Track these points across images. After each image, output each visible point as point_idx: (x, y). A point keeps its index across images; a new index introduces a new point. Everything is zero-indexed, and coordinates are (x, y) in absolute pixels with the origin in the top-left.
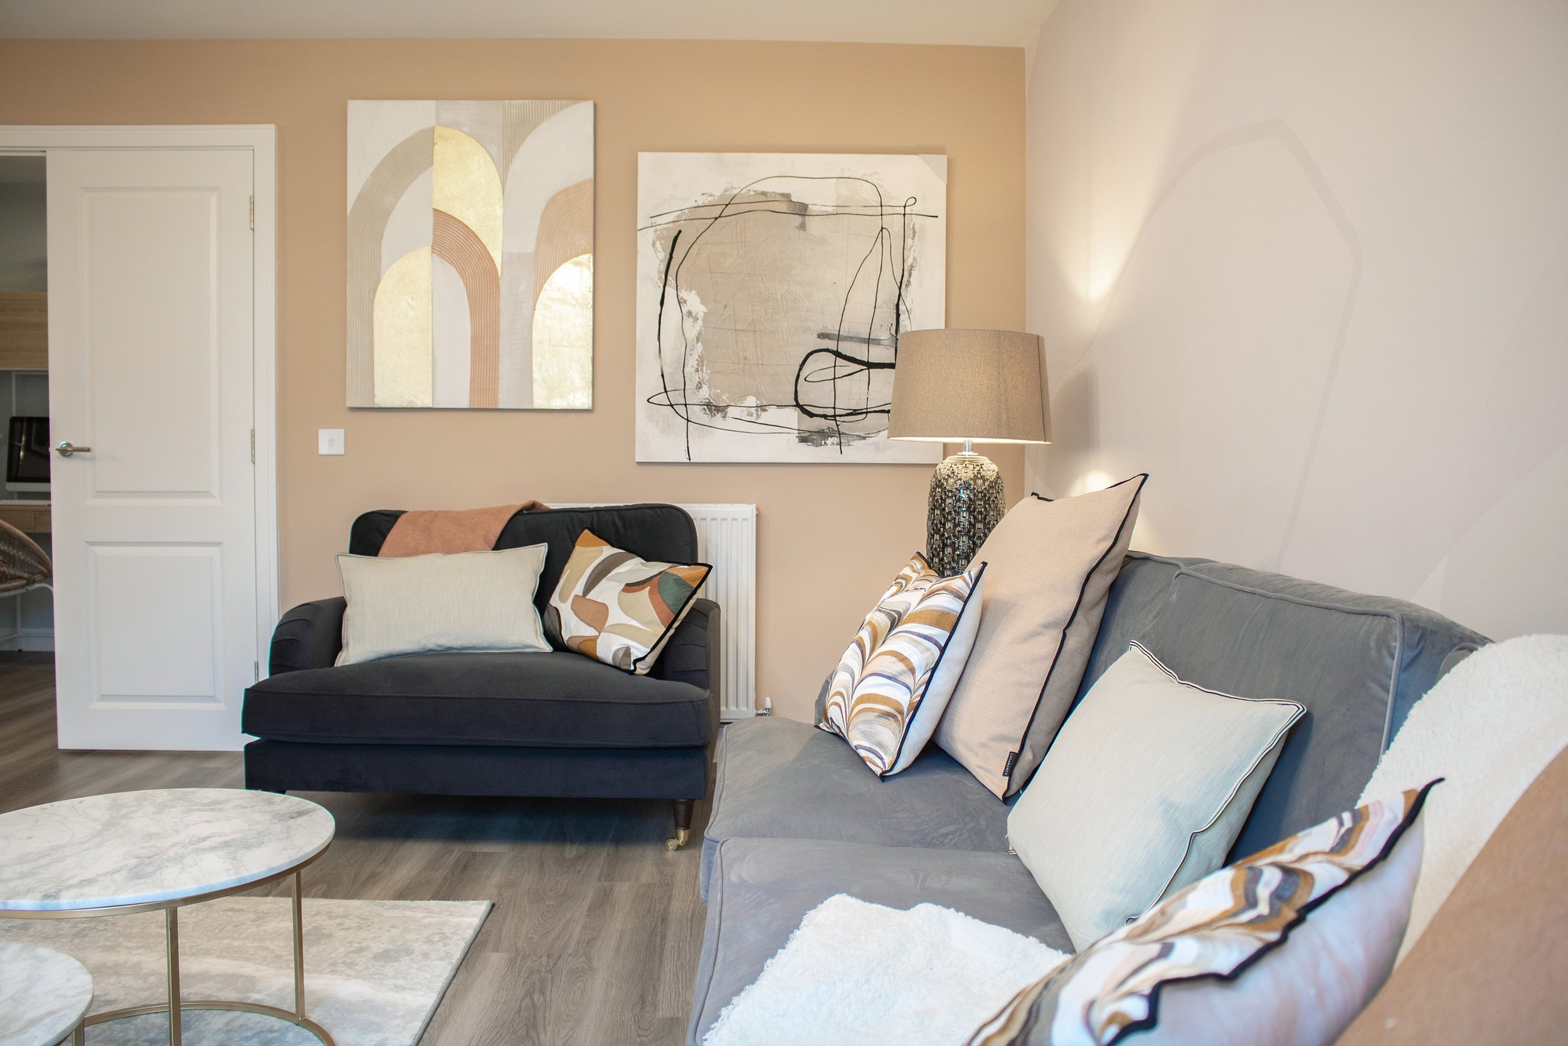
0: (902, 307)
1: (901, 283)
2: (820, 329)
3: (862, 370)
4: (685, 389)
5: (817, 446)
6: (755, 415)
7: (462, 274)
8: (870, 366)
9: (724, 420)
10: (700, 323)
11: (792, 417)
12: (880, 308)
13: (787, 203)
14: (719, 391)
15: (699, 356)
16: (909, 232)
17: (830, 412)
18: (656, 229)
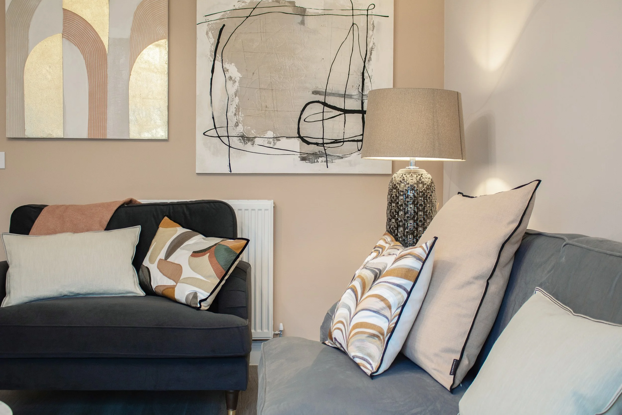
0: (366, 75)
1: (365, 59)
2: (313, 88)
3: (340, 114)
4: (227, 127)
5: (312, 163)
6: (272, 143)
7: (83, 52)
8: (346, 112)
9: (253, 146)
10: (237, 84)
11: (296, 144)
12: (351, 75)
13: (293, 8)
14: (249, 128)
15: (237, 105)
16: (370, 26)
17: (320, 141)
18: (209, 24)
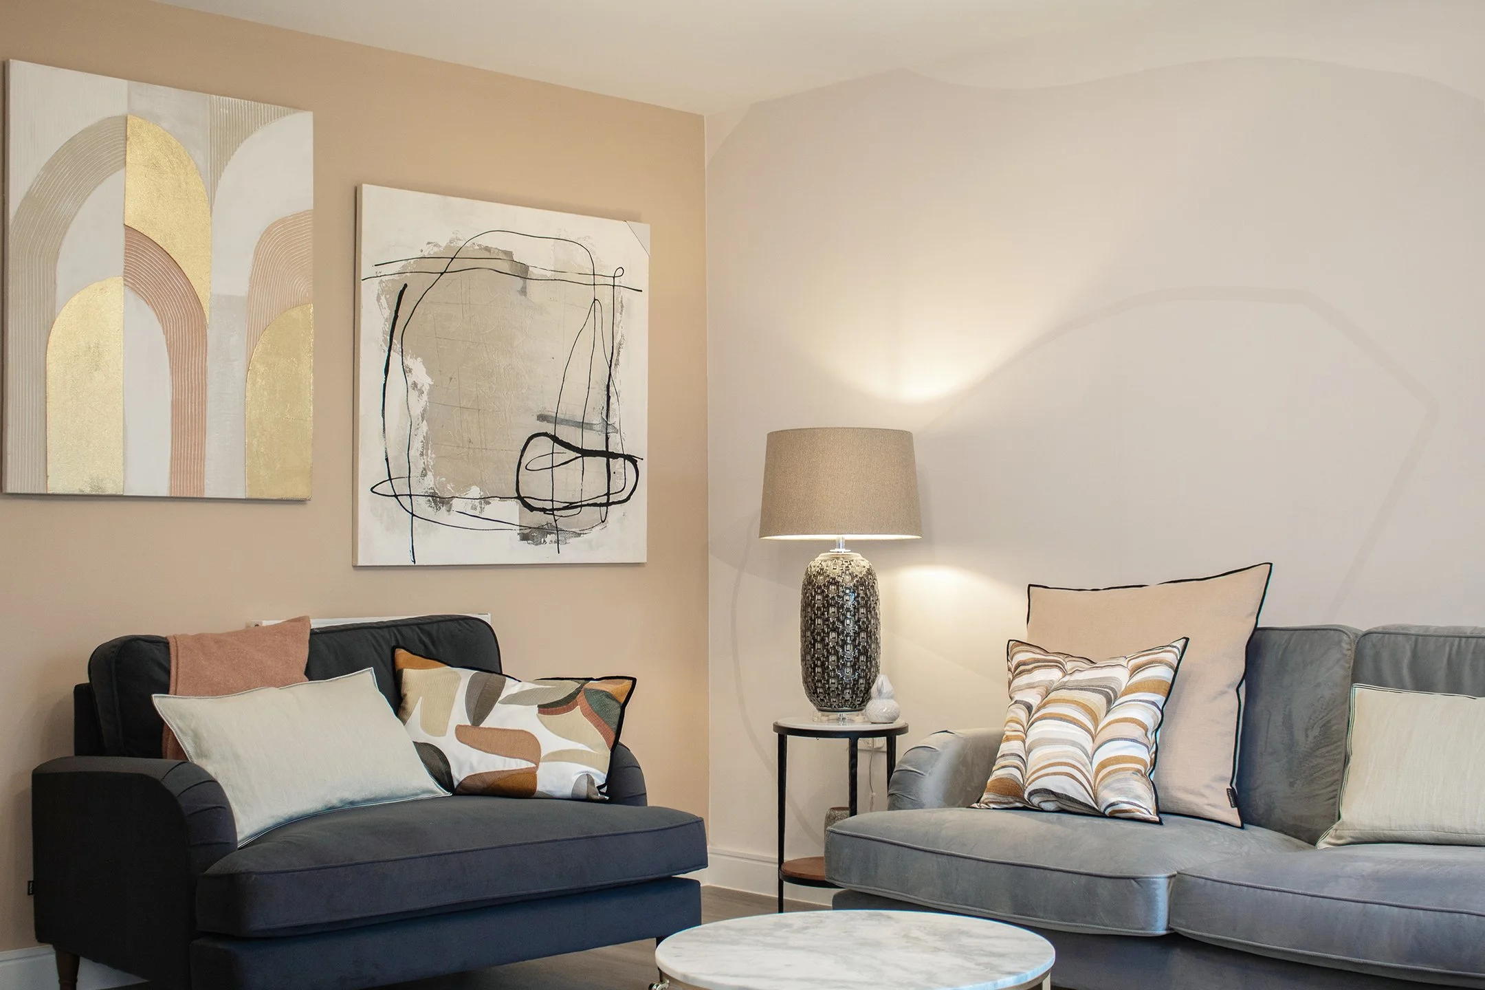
0: (612, 389)
1: (611, 361)
2: (538, 410)
3: (577, 458)
4: (409, 477)
5: (537, 545)
6: (478, 508)
7: (161, 318)
8: (585, 453)
9: (449, 514)
10: (425, 397)
11: (512, 511)
12: (593, 388)
13: (509, 262)
14: (444, 479)
15: (424, 437)
16: (618, 306)
17: (548, 505)
18: (381, 280)
